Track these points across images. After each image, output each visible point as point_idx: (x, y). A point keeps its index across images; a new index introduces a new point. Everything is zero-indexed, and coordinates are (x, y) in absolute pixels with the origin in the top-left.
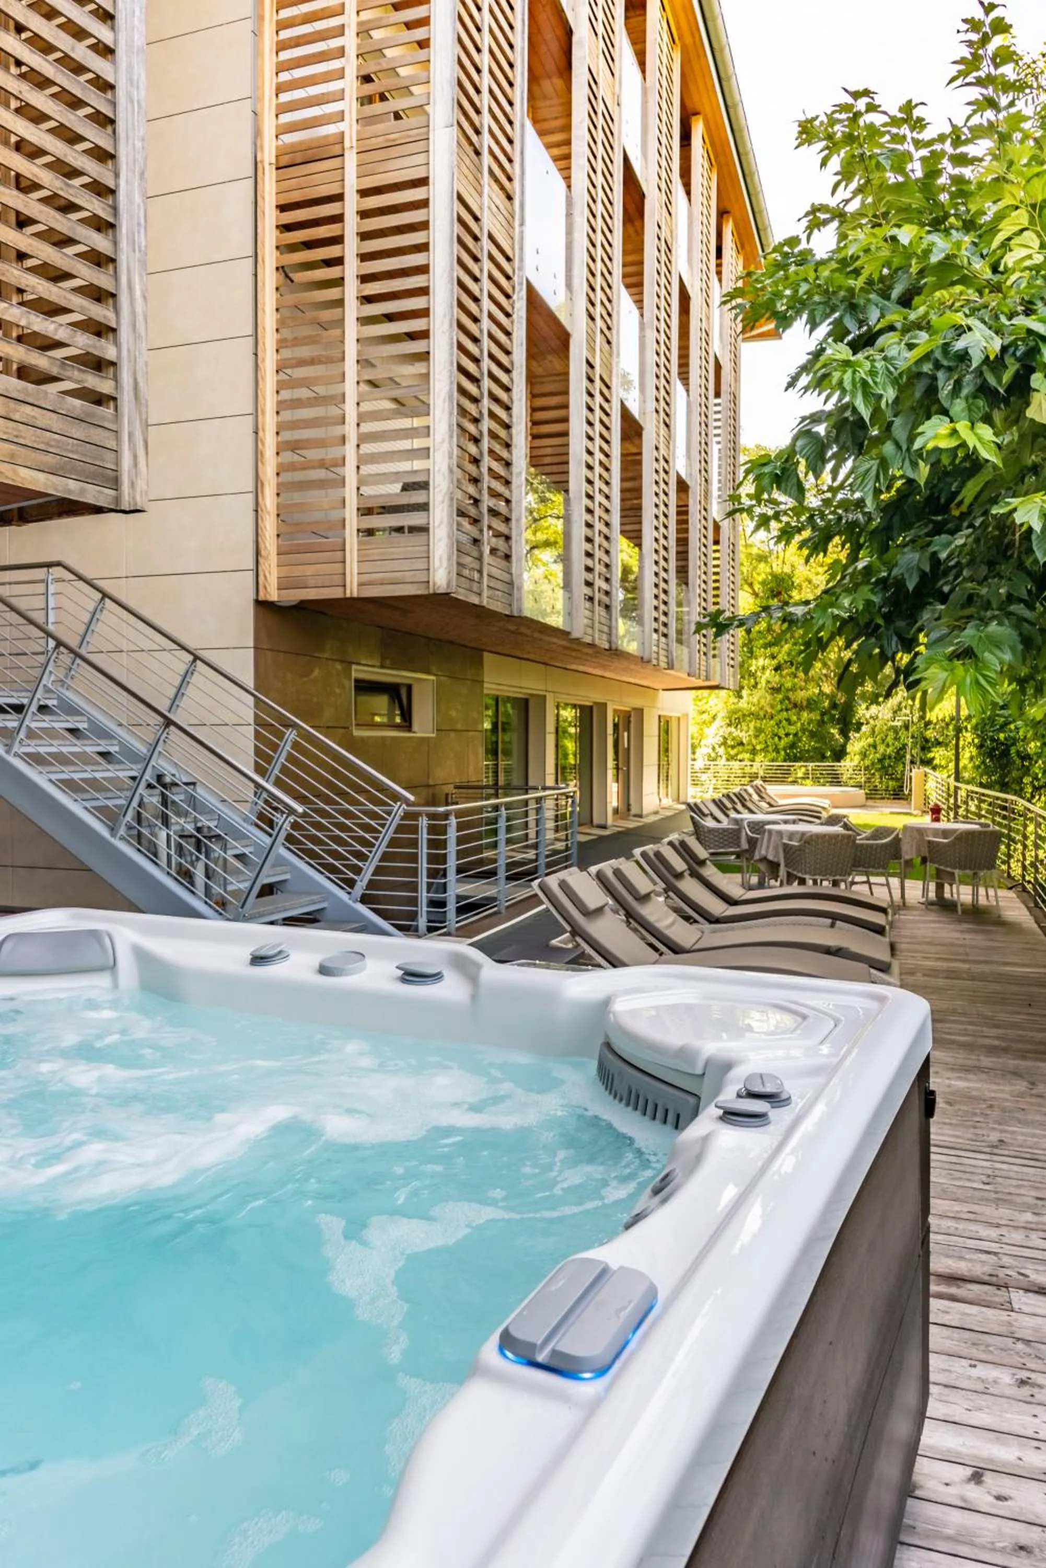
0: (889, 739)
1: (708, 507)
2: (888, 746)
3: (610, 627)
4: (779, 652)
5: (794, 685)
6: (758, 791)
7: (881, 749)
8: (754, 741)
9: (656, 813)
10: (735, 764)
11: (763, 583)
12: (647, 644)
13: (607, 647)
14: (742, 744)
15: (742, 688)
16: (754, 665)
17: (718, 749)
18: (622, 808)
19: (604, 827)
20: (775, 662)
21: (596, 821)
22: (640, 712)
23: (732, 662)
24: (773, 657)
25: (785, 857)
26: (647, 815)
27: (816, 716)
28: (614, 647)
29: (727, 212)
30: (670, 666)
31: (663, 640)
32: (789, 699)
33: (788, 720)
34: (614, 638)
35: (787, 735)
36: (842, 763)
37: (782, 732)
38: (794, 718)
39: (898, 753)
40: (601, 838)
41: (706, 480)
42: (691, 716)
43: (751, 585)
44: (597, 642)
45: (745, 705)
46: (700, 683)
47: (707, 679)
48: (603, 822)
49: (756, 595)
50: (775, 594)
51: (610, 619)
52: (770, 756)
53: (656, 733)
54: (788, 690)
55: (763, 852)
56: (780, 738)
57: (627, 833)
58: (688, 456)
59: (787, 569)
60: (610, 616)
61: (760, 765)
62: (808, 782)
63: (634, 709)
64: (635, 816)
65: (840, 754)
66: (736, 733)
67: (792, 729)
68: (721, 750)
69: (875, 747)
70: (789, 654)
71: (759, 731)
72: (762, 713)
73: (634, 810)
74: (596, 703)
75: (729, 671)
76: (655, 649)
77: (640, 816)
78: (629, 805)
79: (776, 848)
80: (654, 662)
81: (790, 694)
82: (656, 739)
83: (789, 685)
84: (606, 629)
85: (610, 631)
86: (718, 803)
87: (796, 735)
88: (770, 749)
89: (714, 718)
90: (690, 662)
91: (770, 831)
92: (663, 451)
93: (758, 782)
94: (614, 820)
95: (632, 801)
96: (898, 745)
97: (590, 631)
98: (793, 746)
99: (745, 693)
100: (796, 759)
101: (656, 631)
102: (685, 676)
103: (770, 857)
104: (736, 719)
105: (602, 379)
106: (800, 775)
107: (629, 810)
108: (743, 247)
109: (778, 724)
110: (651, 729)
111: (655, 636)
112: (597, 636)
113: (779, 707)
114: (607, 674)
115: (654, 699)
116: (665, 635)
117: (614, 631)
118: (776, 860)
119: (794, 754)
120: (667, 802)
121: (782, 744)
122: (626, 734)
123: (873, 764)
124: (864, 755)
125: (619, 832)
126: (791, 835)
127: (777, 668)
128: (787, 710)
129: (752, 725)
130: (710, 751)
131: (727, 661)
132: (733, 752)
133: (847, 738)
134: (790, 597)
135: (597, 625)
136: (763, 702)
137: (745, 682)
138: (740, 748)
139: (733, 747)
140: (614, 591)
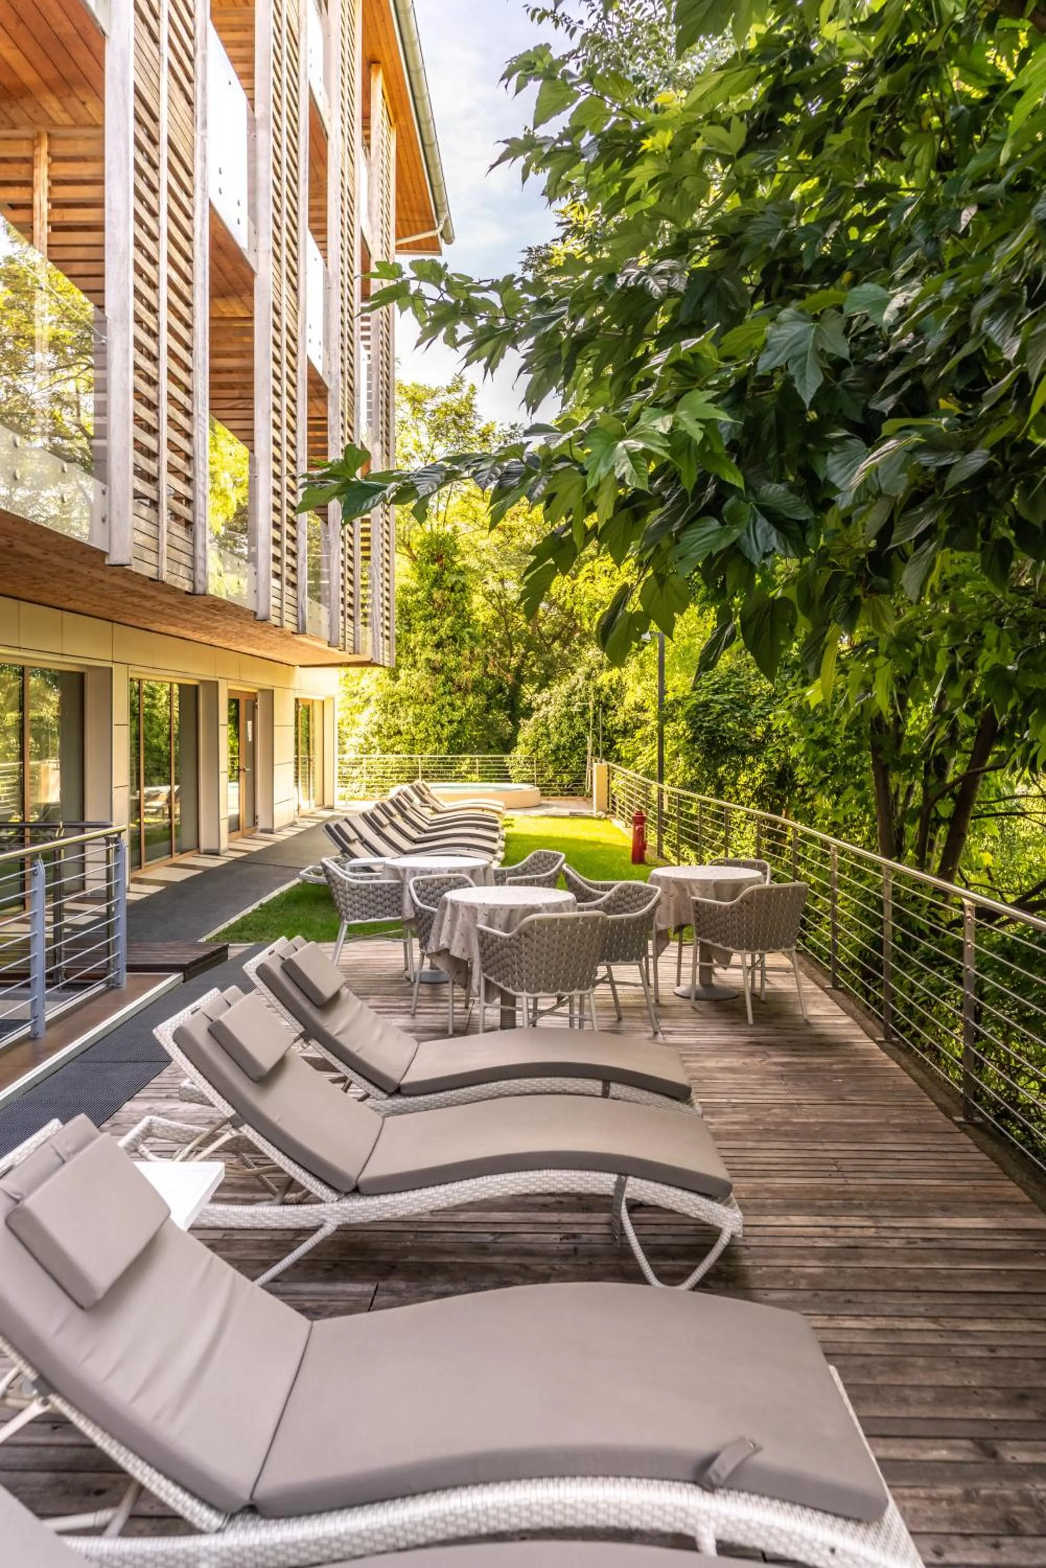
0: (564, 727)
1: (354, 425)
2: (562, 735)
3: (193, 557)
4: (441, 626)
5: (459, 664)
6: (419, 792)
7: (555, 738)
8: (413, 730)
9: (292, 825)
10: (391, 757)
11: (422, 544)
12: (262, 592)
13: (187, 587)
14: (399, 733)
15: (399, 667)
16: (415, 639)
17: (371, 739)
18: (245, 821)
19: (216, 853)
20: (436, 638)
21: (203, 846)
22: (269, 694)
23: (386, 633)
24: (434, 631)
25: (482, 954)
26: (280, 830)
27: (482, 700)
28: (200, 589)
29: (376, 62)
30: (301, 630)
31: (289, 590)
32: (452, 680)
33: (451, 705)
34: (200, 576)
35: (451, 722)
36: (512, 755)
37: (445, 720)
38: (459, 703)
39: (573, 743)
40: (209, 873)
41: (351, 389)
42: (338, 699)
43: (408, 546)
44: (165, 577)
45: (404, 688)
46: (346, 657)
47: (355, 651)
48: (214, 846)
49: (414, 558)
50: (436, 558)
51: (194, 545)
52: (431, 748)
53: (292, 721)
54: (451, 670)
55: (443, 942)
56: (443, 726)
57: (249, 860)
58: (326, 343)
59: (448, 529)
60: (194, 538)
61: (422, 759)
62: (475, 777)
63: (261, 690)
64: (263, 831)
65: (508, 745)
66: (393, 721)
67: (457, 716)
68: (375, 741)
69: (548, 735)
70: (452, 628)
71: (419, 718)
72: (422, 697)
73: (262, 823)
74: (202, 682)
75: (383, 644)
76: (277, 602)
77: (271, 831)
78: (255, 817)
79: (466, 936)
80: (275, 621)
81: (454, 675)
82: (292, 730)
83: (452, 664)
84: (185, 559)
85: (194, 565)
86: (370, 820)
87: (460, 722)
88: (432, 739)
89: (368, 701)
90: (330, 626)
91: (455, 906)
92: (286, 319)
93: (419, 782)
94: (230, 841)
95: (260, 811)
96: (573, 733)
97: (151, 557)
98: (457, 735)
99: (402, 673)
100: (462, 750)
101: (277, 576)
102: (325, 647)
103: (456, 952)
104: (391, 706)
105: (170, 143)
106: (464, 768)
107: (255, 823)
108: (396, 120)
109: (441, 709)
110: (284, 715)
111: (275, 583)
112: (165, 565)
113: (441, 690)
114: (215, 641)
115: (289, 677)
116: (294, 585)
117: (200, 564)
118: (465, 957)
119: (457, 745)
120: (308, 806)
121: (445, 733)
122: (250, 723)
123: (546, 756)
124: (536, 745)
125: (237, 861)
126: (492, 913)
127: (439, 645)
128: (450, 693)
129: (410, 712)
130: (362, 741)
131: (381, 630)
132: (389, 743)
133: (517, 728)
134: (454, 563)
135: (164, 548)
136: (423, 684)
137: (402, 661)
138: (398, 738)
139: (389, 737)
140: (200, 499)
